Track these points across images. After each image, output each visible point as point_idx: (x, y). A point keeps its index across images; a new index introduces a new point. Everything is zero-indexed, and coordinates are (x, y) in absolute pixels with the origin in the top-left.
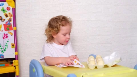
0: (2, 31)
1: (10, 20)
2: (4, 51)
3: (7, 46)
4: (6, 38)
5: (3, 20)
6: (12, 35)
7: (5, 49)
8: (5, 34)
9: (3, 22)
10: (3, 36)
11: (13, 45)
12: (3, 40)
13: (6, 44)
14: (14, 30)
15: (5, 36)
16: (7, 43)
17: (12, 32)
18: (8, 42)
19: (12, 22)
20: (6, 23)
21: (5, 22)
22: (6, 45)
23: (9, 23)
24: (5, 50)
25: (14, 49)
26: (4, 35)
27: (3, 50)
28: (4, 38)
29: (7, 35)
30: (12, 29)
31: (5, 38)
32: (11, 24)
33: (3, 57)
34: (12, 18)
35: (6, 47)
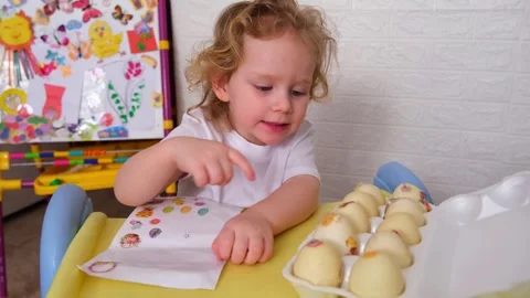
0: (124, 53)
1: (149, 18)
2: (129, 118)
3: (137, 100)
4: (135, 75)
5: (124, 18)
6: (154, 67)
7: (130, 109)
8: (131, 64)
9: (126, 23)
10: (126, 71)
11: (157, 99)
12: (127, 81)
13: (136, 94)
14: (161, 51)
15: (134, 70)
16: (138, 91)
17: (156, 55)
18: (140, 87)
19: (155, 25)
20: (136, 27)
21: (131, 26)
22: (135, 98)
23: (144, 26)
24: (131, 114)
25: (161, 110)
26: (127, 67)
27: (125, 112)
28: (128, 77)
29: (138, 65)
30: (153, 48)
31: (131, 76)
32: (151, 30)
33: (125, 133)
34: (155, 10)
35: (135, 104)
